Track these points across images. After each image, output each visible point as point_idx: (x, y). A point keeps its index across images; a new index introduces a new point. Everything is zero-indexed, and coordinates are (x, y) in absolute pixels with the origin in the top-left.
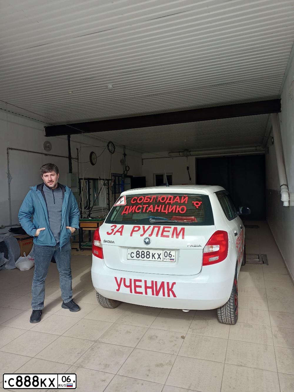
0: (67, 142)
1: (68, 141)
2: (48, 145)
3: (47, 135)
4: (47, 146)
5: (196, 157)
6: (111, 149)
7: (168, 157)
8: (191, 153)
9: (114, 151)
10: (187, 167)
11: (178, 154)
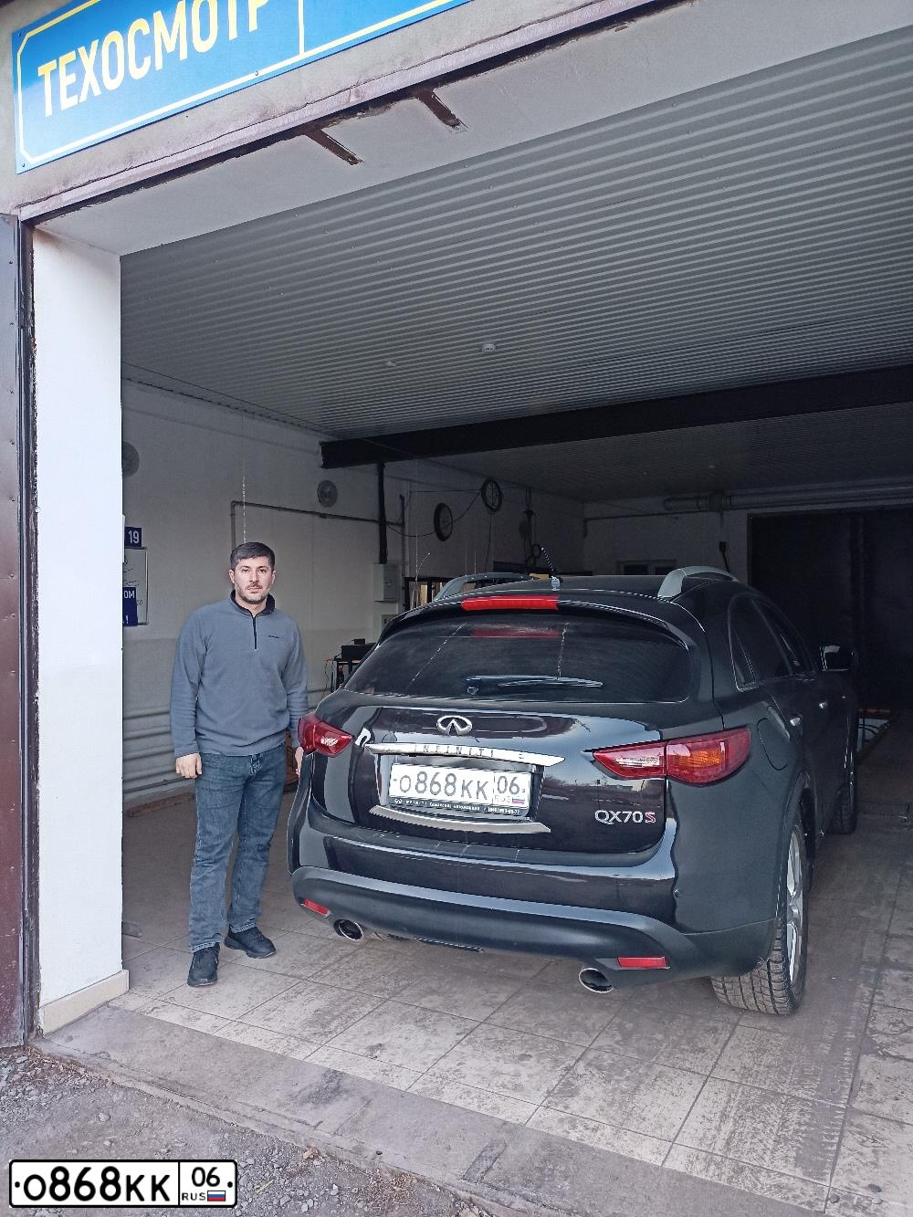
0: (375, 479)
1: (377, 477)
2: (328, 490)
3: (328, 464)
4: (327, 494)
5: (749, 515)
6: (490, 501)
7: (662, 514)
8: (735, 501)
9: (499, 506)
10: (721, 543)
11: (694, 503)
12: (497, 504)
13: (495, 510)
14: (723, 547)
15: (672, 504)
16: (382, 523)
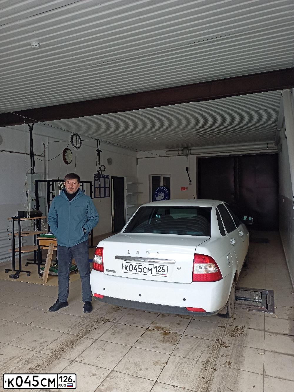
5: (197, 157)
6: (75, 144)
7: (166, 157)
8: (192, 151)
9: (80, 146)
10: (186, 167)
11: (177, 152)
12: (79, 145)
13: (78, 148)
14: (187, 169)
15: (170, 153)
16: (32, 155)
